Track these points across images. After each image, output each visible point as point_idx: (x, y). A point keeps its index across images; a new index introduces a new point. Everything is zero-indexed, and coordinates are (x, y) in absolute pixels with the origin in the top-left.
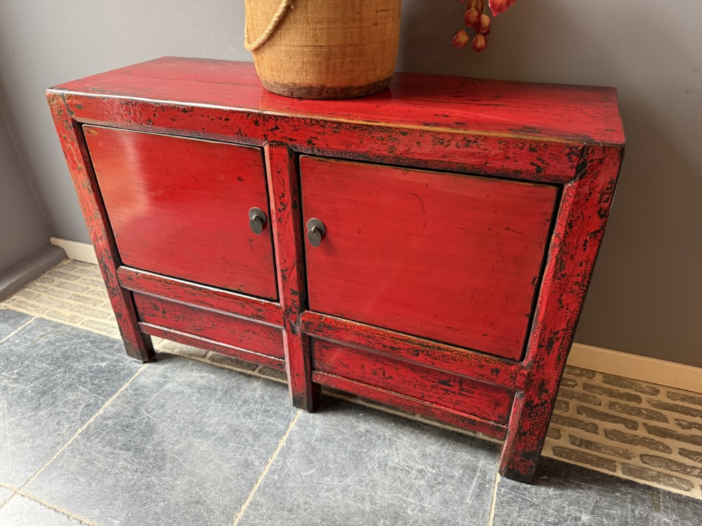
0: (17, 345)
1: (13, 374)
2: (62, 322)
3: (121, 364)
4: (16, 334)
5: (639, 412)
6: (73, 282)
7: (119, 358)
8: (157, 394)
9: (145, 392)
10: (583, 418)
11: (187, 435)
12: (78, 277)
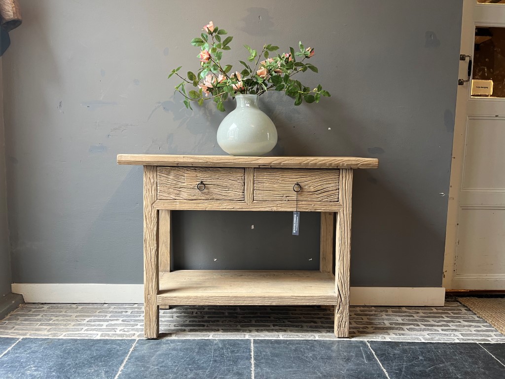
0: (20, 353)
1: (31, 367)
2: (47, 337)
3: (114, 350)
4: (12, 348)
5: (416, 320)
6: (36, 318)
8: (154, 357)
9: (144, 358)
10: (394, 326)
11: (191, 370)
12: (39, 315)
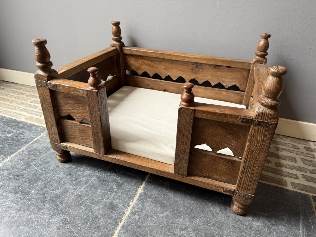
3: (22, 136)
7: (21, 132)
9: (36, 153)
